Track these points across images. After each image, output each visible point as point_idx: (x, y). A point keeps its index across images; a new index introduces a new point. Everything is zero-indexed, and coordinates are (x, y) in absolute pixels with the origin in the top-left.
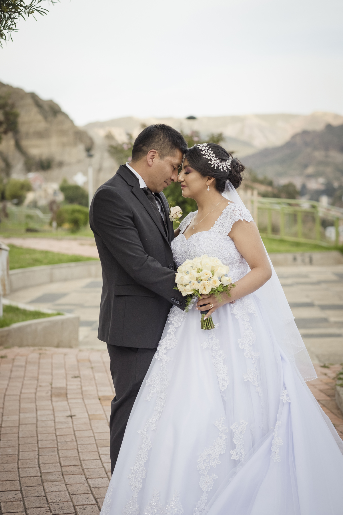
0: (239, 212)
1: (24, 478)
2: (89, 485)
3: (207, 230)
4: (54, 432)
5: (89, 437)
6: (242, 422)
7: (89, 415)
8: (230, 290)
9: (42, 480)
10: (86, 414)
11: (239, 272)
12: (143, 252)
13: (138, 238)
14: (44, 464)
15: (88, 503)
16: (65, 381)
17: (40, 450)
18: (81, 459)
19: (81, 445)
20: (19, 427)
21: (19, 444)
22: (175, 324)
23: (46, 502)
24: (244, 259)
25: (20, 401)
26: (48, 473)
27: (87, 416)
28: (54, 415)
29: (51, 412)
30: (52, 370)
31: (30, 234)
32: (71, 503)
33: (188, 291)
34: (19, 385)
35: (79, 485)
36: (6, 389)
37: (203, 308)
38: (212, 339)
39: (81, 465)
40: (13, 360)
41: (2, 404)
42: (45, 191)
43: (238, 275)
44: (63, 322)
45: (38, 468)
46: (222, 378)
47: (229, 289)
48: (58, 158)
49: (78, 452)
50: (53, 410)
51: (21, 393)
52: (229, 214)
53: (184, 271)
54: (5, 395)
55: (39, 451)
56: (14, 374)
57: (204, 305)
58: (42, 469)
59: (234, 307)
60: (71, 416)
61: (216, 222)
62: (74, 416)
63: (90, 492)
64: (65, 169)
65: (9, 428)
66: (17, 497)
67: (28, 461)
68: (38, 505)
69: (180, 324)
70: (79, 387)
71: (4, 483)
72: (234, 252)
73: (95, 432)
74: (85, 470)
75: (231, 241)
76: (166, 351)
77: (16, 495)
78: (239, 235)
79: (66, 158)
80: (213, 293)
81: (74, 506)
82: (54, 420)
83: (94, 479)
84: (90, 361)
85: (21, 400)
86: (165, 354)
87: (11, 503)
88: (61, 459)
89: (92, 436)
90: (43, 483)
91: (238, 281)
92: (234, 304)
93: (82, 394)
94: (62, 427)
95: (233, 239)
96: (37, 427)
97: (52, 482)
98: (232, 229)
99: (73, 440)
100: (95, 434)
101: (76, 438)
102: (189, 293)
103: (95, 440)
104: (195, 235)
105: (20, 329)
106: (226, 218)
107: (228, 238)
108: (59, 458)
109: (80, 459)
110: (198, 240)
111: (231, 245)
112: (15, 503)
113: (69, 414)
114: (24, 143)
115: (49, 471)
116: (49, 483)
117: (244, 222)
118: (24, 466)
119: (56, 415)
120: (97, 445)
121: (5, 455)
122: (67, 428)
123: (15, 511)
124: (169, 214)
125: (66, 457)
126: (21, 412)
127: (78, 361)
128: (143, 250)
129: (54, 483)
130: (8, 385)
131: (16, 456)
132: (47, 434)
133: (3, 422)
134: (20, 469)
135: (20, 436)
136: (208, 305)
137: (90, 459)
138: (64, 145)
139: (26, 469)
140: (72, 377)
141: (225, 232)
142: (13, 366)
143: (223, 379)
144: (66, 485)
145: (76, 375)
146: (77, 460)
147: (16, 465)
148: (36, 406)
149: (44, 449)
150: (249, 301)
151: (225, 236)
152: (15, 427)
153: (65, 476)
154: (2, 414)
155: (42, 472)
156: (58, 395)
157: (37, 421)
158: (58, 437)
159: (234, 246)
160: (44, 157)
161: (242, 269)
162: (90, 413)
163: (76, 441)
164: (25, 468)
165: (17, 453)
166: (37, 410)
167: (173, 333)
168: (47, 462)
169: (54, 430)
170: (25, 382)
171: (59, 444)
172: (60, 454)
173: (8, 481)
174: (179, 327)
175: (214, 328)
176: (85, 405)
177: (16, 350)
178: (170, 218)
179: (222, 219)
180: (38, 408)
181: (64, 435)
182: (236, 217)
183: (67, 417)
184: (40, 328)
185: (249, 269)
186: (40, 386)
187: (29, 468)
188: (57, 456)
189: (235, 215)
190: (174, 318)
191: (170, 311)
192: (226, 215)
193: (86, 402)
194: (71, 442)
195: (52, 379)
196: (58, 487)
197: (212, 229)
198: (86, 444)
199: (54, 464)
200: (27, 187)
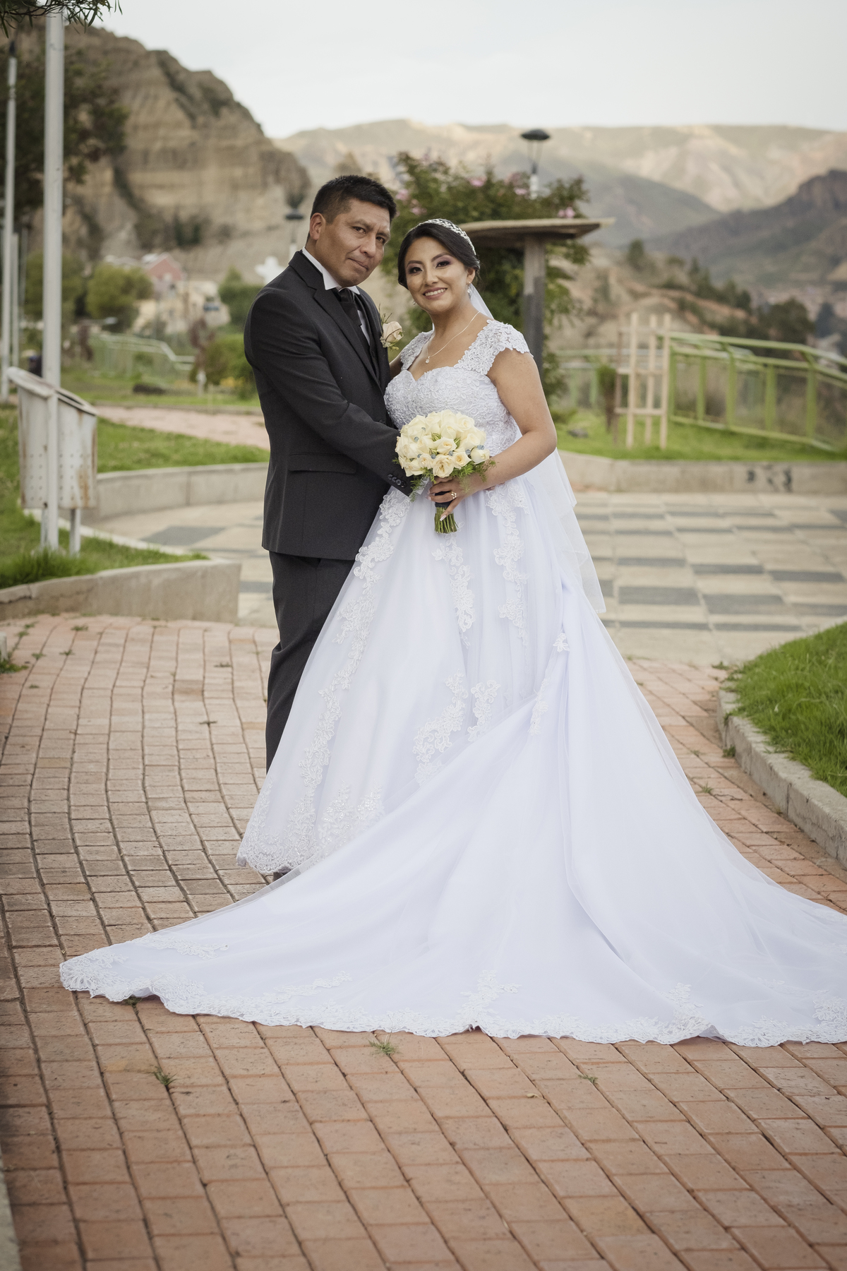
0: (507, 336)
1: (116, 804)
2: (231, 817)
3: (452, 365)
4: (175, 744)
5: (238, 753)
6: (491, 685)
7: (242, 724)
8: (487, 469)
9: (148, 808)
10: (238, 721)
11: (503, 439)
12: (339, 395)
13: (329, 372)
14: (154, 787)
15: (227, 839)
16: (201, 671)
17: (147, 768)
18: (221, 782)
19: (222, 764)
20: (109, 735)
21: (109, 760)
22: (391, 520)
23: (153, 835)
24: (511, 417)
25: (111, 698)
26: (159, 798)
27: (239, 724)
28: (176, 720)
29: (173, 716)
30: (177, 653)
31: (142, 398)
32: (197, 837)
33: (414, 469)
34: (113, 674)
35: (213, 816)
36: (86, 679)
37: (440, 499)
38: (450, 547)
39: (220, 791)
40: (101, 634)
41: (78, 702)
42: (186, 298)
43: (501, 443)
44: (205, 573)
45: (142, 792)
46: (465, 611)
47: (485, 468)
48: (219, 218)
49: (217, 774)
50: (175, 713)
51: (114, 686)
52: (489, 339)
53: (411, 437)
54: (83, 689)
55: (144, 769)
56: (99, 657)
57: (442, 493)
58: (148, 793)
59: (491, 496)
60: (209, 724)
61: (466, 352)
62: (214, 722)
63: (232, 825)
64: (236, 246)
65: (91, 737)
66: (102, 827)
67: (124, 782)
68: (139, 838)
69: (398, 521)
70: (230, 681)
71: (82, 808)
72: (496, 404)
73: (250, 746)
74: (226, 797)
75: (492, 386)
76: (373, 564)
77: (101, 824)
78: (504, 376)
79: (240, 220)
80: (456, 475)
81: (202, 841)
82: (176, 728)
83: (240, 809)
84: (254, 642)
85: (114, 697)
86: (371, 569)
87: (92, 834)
88: (185, 781)
89: (244, 753)
90: (149, 812)
91: (500, 454)
92: (491, 491)
93: (233, 692)
94: (190, 738)
95: (494, 382)
96: (143, 736)
97: (167, 810)
98: (493, 364)
99: (208, 756)
100: (251, 750)
101: (213, 754)
102: (417, 473)
103: (250, 758)
104: (430, 372)
105: (114, 580)
106: (484, 346)
107: (487, 380)
108: (181, 780)
109: (218, 783)
110: (436, 381)
111: (490, 394)
112: (99, 834)
113: (205, 719)
114: (137, 177)
115: (161, 796)
116: (161, 812)
117: (514, 354)
118: (117, 788)
119: (179, 720)
120: (251, 766)
121: (82, 772)
122: (200, 739)
123: (98, 844)
124: (381, 335)
125: (194, 779)
126: (113, 713)
127: (230, 642)
128: (339, 392)
129: (169, 812)
130: (89, 673)
131: (103, 774)
132: (162, 747)
133: (79, 728)
134: (110, 793)
135: (111, 747)
136: (448, 494)
137: (237, 782)
138: (235, 186)
139: (121, 792)
140: (216, 666)
141: (481, 369)
142: (98, 645)
143: (466, 613)
144: (190, 815)
145: (224, 663)
146: (213, 783)
147: (103, 786)
148: (143, 706)
149: (154, 767)
150: (518, 487)
151: (481, 376)
152: (103, 734)
153: (189, 804)
154: (78, 716)
155: (150, 796)
156: (187, 692)
157: (143, 727)
158: (181, 752)
159: (496, 393)
160: (184, 215)
161: (509, 433)
162: (244, 720)
163: (214, 758)
164: (119, 791)
165: (105, 770)
166: (143, 712)
167: (385, 535)
168: (158, 784)
169: (175, 741)
170: (122, 670)
171: (182, 761)
172: (183, 774)
173: (88, 806)
174: (397, 526)
175: (455, 530)
176: (237, 709)
177: (106, 620)
178: (382, 341)
179: (475, 347)
180: (146, 709)
181: (193, 749)
182: (501, 344)
183: (201, 724)
184: (156, 581)
185: (519, 435)
186: (152, 677)
187: (125, 790)
188: (178, 777)
189: (499, 341)
190: (390, 511)
191: (383, 499)
192: (484, 341)
193: (239, 703)
194: (205, 758)
195: (176, 668)
196: (177, 817)
197: (460, 364)
198: (231, 763)
199: (170, 788)
200: (141, 289)
